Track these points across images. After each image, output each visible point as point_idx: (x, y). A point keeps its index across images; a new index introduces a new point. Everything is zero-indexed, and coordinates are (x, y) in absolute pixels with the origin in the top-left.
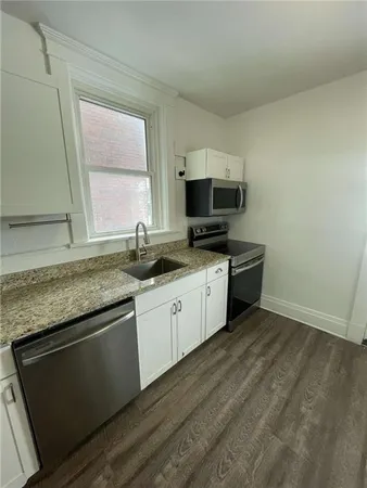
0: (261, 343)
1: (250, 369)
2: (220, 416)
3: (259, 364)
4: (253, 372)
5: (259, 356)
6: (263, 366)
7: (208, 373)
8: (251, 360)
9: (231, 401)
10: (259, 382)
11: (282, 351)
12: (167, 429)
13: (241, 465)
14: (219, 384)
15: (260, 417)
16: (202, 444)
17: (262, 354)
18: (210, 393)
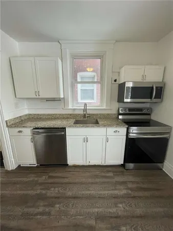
0: (139, 185)
1: (116, 189)
2: (83, 192)
3: (124, 192)
4: (116, 192)
5: (128, 189)
6: (125, 194)
7: (97, 176)
8: (122, 187)
9: (93, 192)
10: (114, 198)
11: (147, 198)
12: (66, 180)
13: (73, 211)
14: (96, 183)
15: (98, 208)
16: (69, 194)
17: (131, 189)
18: (89, 183)
